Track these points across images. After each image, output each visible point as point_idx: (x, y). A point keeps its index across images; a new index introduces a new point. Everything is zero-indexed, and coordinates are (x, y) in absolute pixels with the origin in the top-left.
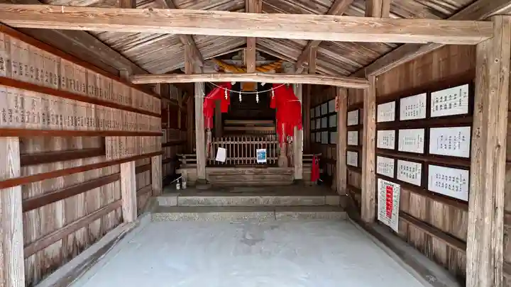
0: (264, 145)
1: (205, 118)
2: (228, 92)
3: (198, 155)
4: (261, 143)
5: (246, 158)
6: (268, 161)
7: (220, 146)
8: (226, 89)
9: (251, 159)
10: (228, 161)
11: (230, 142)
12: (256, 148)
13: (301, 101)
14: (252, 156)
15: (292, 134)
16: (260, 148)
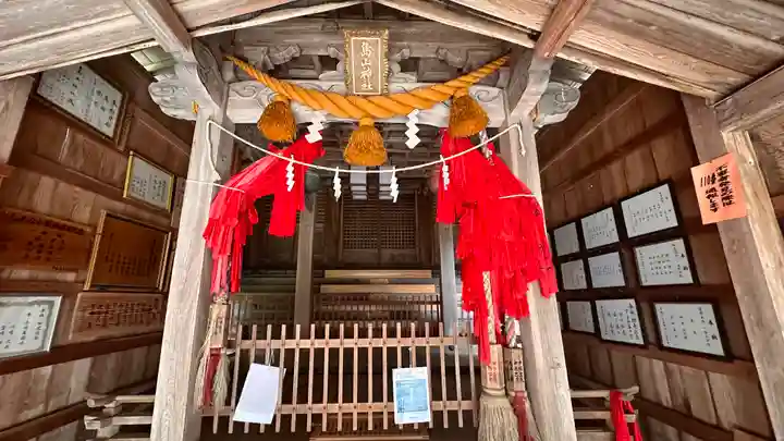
0: (420, 351)
1: (210, 251)
2: (297, 168)
3: (160, 398)
4: (412, 343)
5: (355, 408)
6: (437, 415)
7: (260, 360)
8: (292, 161)
9: (371, 407)
10: (286, 419)
11: (297, 344)
12: (392, 365)
13: (538, 196)
14: (378, 398)
15: (521, 311)
16: (406, 364)
